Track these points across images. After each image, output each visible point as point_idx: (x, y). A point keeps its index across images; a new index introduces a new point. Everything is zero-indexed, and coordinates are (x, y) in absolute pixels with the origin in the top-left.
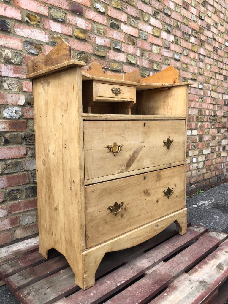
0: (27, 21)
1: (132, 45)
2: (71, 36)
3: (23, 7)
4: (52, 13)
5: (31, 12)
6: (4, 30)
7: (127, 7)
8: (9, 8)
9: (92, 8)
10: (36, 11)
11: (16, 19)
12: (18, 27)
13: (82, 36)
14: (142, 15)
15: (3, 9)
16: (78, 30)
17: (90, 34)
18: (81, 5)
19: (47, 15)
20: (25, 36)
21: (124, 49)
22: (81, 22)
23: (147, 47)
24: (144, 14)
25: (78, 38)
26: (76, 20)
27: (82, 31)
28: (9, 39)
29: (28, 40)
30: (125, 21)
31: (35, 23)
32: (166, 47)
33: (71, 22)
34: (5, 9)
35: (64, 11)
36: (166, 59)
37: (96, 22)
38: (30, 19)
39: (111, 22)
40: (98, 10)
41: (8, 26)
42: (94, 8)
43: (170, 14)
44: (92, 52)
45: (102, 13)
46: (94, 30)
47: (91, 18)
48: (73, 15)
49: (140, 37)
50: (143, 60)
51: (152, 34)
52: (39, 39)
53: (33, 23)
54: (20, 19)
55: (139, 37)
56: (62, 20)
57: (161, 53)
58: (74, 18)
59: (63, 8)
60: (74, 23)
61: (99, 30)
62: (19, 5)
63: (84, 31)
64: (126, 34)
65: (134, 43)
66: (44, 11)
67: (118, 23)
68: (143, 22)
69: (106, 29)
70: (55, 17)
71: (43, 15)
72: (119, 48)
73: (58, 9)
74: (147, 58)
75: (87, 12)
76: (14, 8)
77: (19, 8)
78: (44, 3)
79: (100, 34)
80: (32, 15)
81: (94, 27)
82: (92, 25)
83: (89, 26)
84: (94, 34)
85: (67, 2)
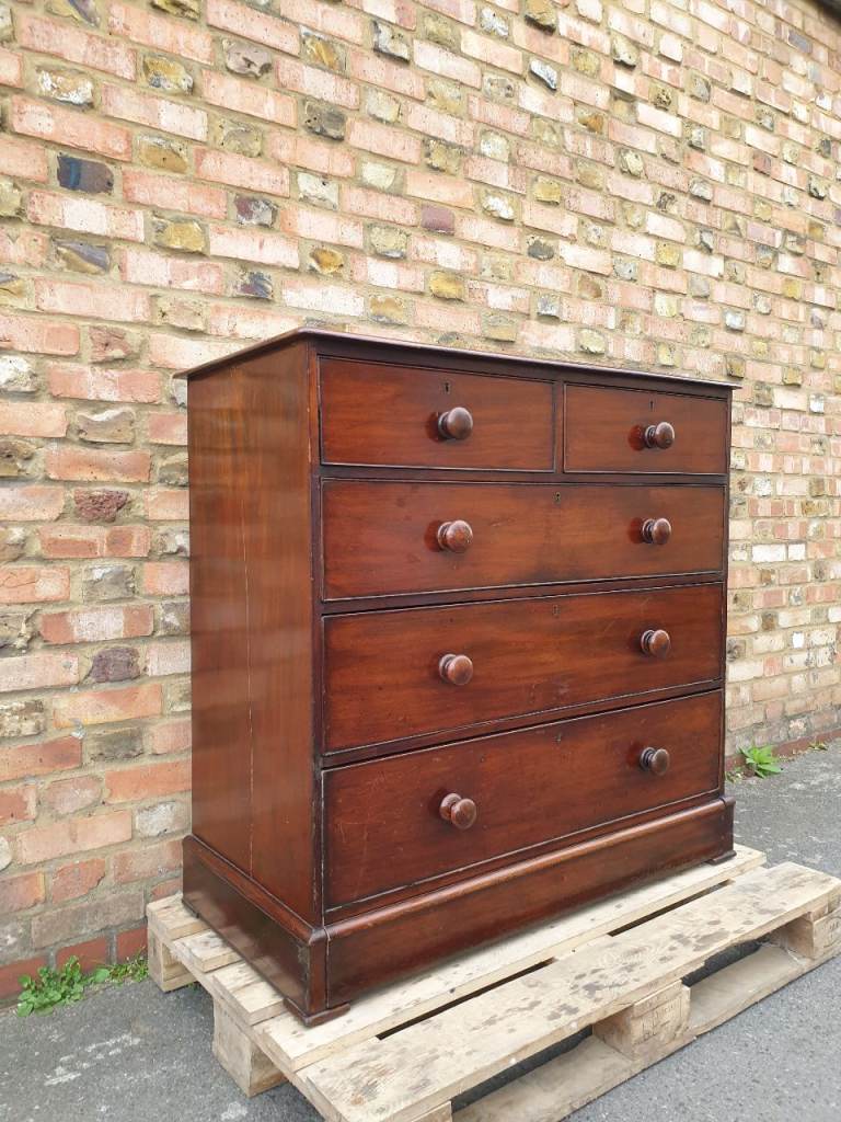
0: (313, 270)
1: (592, 300)
2: (421, 294)
3: (304, 233)
4: (373, 241)
5: (323, 243)
6: (258, 298)
7: (579, 194)
8: (271, 241)
9: (479, 211)
10: (334, 241)
11: (288, 266)
12: (292, 287)
13: (450, 290)
14: (624, 210)
15: (257, 245)
16: (442, 276)
17: (471, 282)
18: (450, 208)
19: (361, 247)
20: (305, 306)
21: (569, 313)
22: (447, 254)
23: (639, 300)
24: (626, 205)
25: (438, 297)
26: (437, 249)
27: (451, 276)
28: (269, 320)
29: (316, 317)
30: (571, 235)
31: (333, 270)
32: (698, 293)
33: (422, 257)
34: (261, 246)
35: (403, 228)
36: (698, 331)
37: (490, 247)
38: (318, 262)
39: (532, 242)
40: (495, 214)
41: (266, 285)
42: (485, 209)
43: (708, 197)
44: (477, 331)
45: (508, 222)
46: (484, 270)
47: (475, 238)
48: (427, 237)
49: (617, 274)
50: (627, 340)
51: (653, 259)
52: (340, 311)
53: (326, 271)
54: (296, 265)
55: (613, 273)
56: (398, 255)
57: (682, 315)
58: (430, 245)
59: (402, 221)
60: (428, 257)
61: (499, 269)
62: (295, 230)
63: (456, 277)
64: (575, 269)
65: (598, 293)
66: (354, 236)
67: (551, 243)
68: (627, 229)
69: (518, 263)
70: (381, 249)
71: (352, 248)
72: (553, 312)
73: (390, 226)
74: (638, 333)
75: (466, 223)
76: (283, 240)
77: (293, 237)
78: (355, 217)
79: (501, 278)
80: (325, 251)
81: (484, 262)
82: (479, 258)
83: (471, 260)
84: (482, 280)
85: (413, 205)
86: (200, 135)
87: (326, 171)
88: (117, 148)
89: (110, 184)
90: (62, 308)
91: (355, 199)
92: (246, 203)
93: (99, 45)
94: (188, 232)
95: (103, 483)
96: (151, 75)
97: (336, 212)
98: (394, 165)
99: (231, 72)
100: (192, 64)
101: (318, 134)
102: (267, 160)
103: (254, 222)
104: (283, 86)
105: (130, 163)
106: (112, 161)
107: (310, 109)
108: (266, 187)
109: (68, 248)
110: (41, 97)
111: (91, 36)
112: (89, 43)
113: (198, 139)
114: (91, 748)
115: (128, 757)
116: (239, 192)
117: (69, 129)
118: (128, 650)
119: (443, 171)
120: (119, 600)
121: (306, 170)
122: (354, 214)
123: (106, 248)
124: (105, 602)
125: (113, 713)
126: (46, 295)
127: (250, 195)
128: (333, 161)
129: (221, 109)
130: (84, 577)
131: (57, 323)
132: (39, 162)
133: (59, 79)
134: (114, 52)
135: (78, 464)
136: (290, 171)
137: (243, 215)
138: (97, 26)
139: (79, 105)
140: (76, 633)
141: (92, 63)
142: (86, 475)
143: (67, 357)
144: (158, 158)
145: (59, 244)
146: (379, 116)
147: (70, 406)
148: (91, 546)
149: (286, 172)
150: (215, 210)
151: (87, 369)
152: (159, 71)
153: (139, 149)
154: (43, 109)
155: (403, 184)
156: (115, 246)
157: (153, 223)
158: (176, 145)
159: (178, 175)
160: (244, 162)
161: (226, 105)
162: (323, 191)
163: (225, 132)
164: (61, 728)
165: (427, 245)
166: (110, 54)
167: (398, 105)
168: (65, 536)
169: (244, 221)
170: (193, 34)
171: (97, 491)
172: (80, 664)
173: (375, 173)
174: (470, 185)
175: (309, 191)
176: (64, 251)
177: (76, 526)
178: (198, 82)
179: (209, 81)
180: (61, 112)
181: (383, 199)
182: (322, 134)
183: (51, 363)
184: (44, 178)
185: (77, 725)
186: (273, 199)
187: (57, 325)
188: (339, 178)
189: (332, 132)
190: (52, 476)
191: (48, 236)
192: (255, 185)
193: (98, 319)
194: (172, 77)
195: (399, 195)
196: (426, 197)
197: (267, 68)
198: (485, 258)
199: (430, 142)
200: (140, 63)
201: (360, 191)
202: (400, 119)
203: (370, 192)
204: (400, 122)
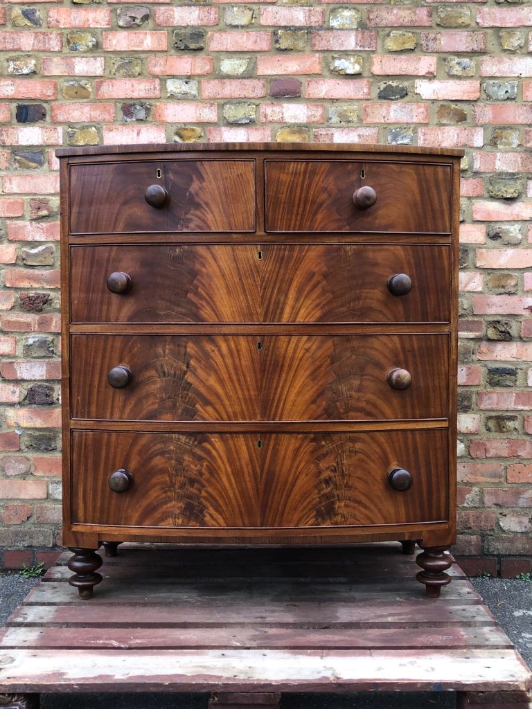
1: (456, 125)
3: (170, 119)
4: (224, 115)
5: (185, 124)
7: (439, 36)
8: (145, 129)
9: (326, 73)
10: (194, 121)
11: (157, 143)
13: (295, 139)
14: (500, 37)
15: (135, 134)
16: (287, 130)
17: (316, 130)
18: (296, 77)
19: (216, 121)
21: (425, 140)
22: (294, 112)
23: (517, 116)
24: (503, 33)
26: (284, 110)
27: (296, 128)
30: (428, 73)
31: (192, 140)
33: (270, 118)
34: (138, 134)
35: (253, 101)
37: (337, 100)
38: (181, 137)
39: (383, 86)
40: (342, 73)
42: (332, 71)
45: (357, 76)
46: (331, 118)
47: (322, 95)
48: (275, 103)
49: (489, 97)
50: (499, 155)
53: (187, 142)
54: (164, 141)
55: (484, 96)
56: (248, 121)
58: (277, 109)
59: (251, 96)
61: (346, 115)
62: (164, 119)
63: (302, 128)
64: (434, 101)
65: (462, 118)
66: (210, 114)
67: (406, 84)
68: (503, 54)
69: (367, 107)
70: (231, 120)
71: (208, 123)
72: (406, 141)
73: (241, 101)
74: (515, 146)
75: (313, 85)
76: (154, 127)
77: (162, 124)
78: (211, 101)
79: (349, 122)
80: (186, 129)
81: (330, 112)
82: (325, 110)
83: (317, 113)
84: (328, 127)
85: (262, 81)
86: (99, 72)
87: (189, 74)
88: (49, 94)
89: (44, 115)
90: (16, 190)
91: (211, 88)
92: (128, 108)
93: (41, 37)
94: (88, 134)
95: (36, 289)
96: (71, 45)
97: (197, 100)
98: (248, 56)
99: (121, 27)
100: (96, 30)
101: (183, 50)
102: (145, 77)
103: (134, 119)
104: (159, 25)
105: (56, 100)
106: (46, 101)
107: (177, 35)
108: (143, 94)
109: (21, 156)
110: (8, 76)
111: (36, 33)
112: (35, 37)
113: (98, 75)
114: (25, 440)
115: (47, 450)
116: (124, 102)
117: (22, 90)
118: (47, 387)
119: (292, 50)
120: (44, 357)
121: (173, 77)
122: (211, 99)
123: (42, 152)
124: (35, 358)
125: (38, 423)
126: (7, 185)
127: (132, 102)
128: (194, 65)
129: (115, 52)
130: (24, 342)
131: (12, 199)
132: (6, 112)
133: (18, 63)
134: (49, 38)
135: (22, 278)
136: (160, 79)
137: (126, 116)
138: (41, 25)
139: (28, 74)
140: (18, 374)
141: (36, 48)
142: (26, 284)
143: (17, 218)
144: (73, 93)
145: (16, 155)
146: (234, 24)
147: (19, 246)
148: (28, 325)
149: (157, 81)
150: (107, 117)
151: (28, 223)
152: (76, 40)
153: (62, 90)
154: (9, 82)
155: (255, 68)
156: (47, 150)
157: (68, 133)
158: (83, 83)
159: (85, 100)
160: (128, 82)
161: (118, 49)
162: (185, 88)
163: (116, 67)
164: (9, 427)
165: (274, 109)
166: (47, 40)
167: (251, 13)
168: (14, 319)
169: (128, 120)
170: (98, 12)
171: (32, 293)
172: (20, 392)
173: (228, 66)
174: (317, 55)
175: (174, 90)
176: (18, 158)
177: (21, 313)
178: (100, 40)
179: (107, 37)
180: (18, 81)
181: (236, 83)
182: (187, 49)
183: (8, 222)
184: (8, 120)
185: (19, 427)
186: (148, 102)
187: (12, 201)
188: (199, 76)
189: (192, 46)
190: (8, 285)
191: (9, 151)
192: (135, 95)
193: (35, 194)
194: (84, 42)
195: (250, 77)
196: (275, 73)
197: (146, 18)
198: (332, 109)
199: (280, 31)
200: (65, 40)
201: (217, 81)
202: (253, 21)
203: (225, 81)
204: (253, 24)
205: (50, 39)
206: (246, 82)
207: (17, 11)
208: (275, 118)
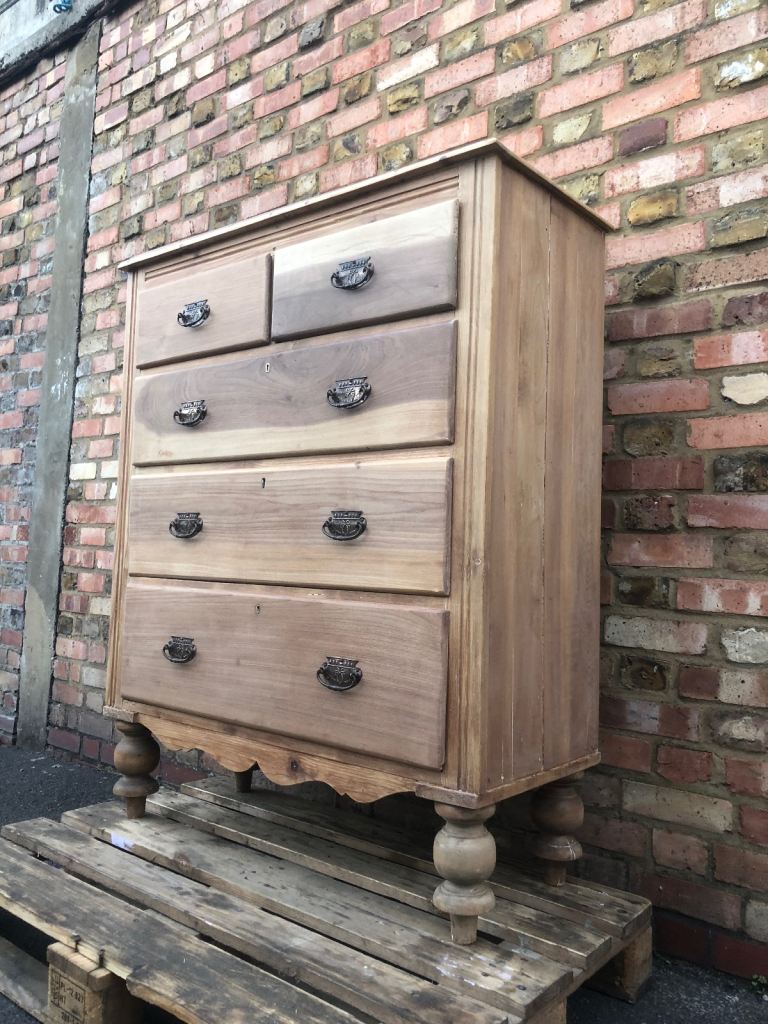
2: (615, 231)
9: (710, 93)
13: (656, 210)
16: (644, 200)
17: (690, 188)
18: (660, 116)
22: (656, 170)
25: (640, 225)
26: (639, 172)
27: (657, 194)
33: (619, 189)
35: (595, 171)
37: (727, 131)
40: (733, 85)
42: (718, 87)
44: (700, 245)
46: (716, 163)
47: (700, 132)
48: (627, 164)
56: (586, 202)
58: (629, 172)
59: (593, 164)
60: (629, 186)
61: (742, 151)
63: (663, 192)
73: (577, 176)
75: (687, 119)
79: (747, 161)
81: (714, 154)
82: (706, 151)
83: (693, 160)
84: (714, 177)
85: (608, 138)
98: (591, 108)
99: (436, 124)
100: (411, 138)
101: (506, 128)
104: (479, 106)
107: (499, 111)
111: (354, 162)
119: (654, 77)
128: (519, 144)
138: (359, 152)
146: (572, 70)
155: (599, 122)
165: (626, 173)
167: (596, 45)
170: (415, 114)
173: (562, 132)
174: (693, 71)
178: (415, 147)
179: (421, 141)
181: (572, 152)
182: (510, 125)
189: (516, 119)
194: (398, 157)
195: (593, 137)
196: (627, 121)
197: (463, 103)
198: (718, 149)
199: (634, 56)
200: (380, 160)
201: (547, 157)
202: (599, 56)
203: (557, 153)
204: (599, 59)
205: (366, 164)
206: (586, 146)
207: (339, 143)
208: (627, 187)
